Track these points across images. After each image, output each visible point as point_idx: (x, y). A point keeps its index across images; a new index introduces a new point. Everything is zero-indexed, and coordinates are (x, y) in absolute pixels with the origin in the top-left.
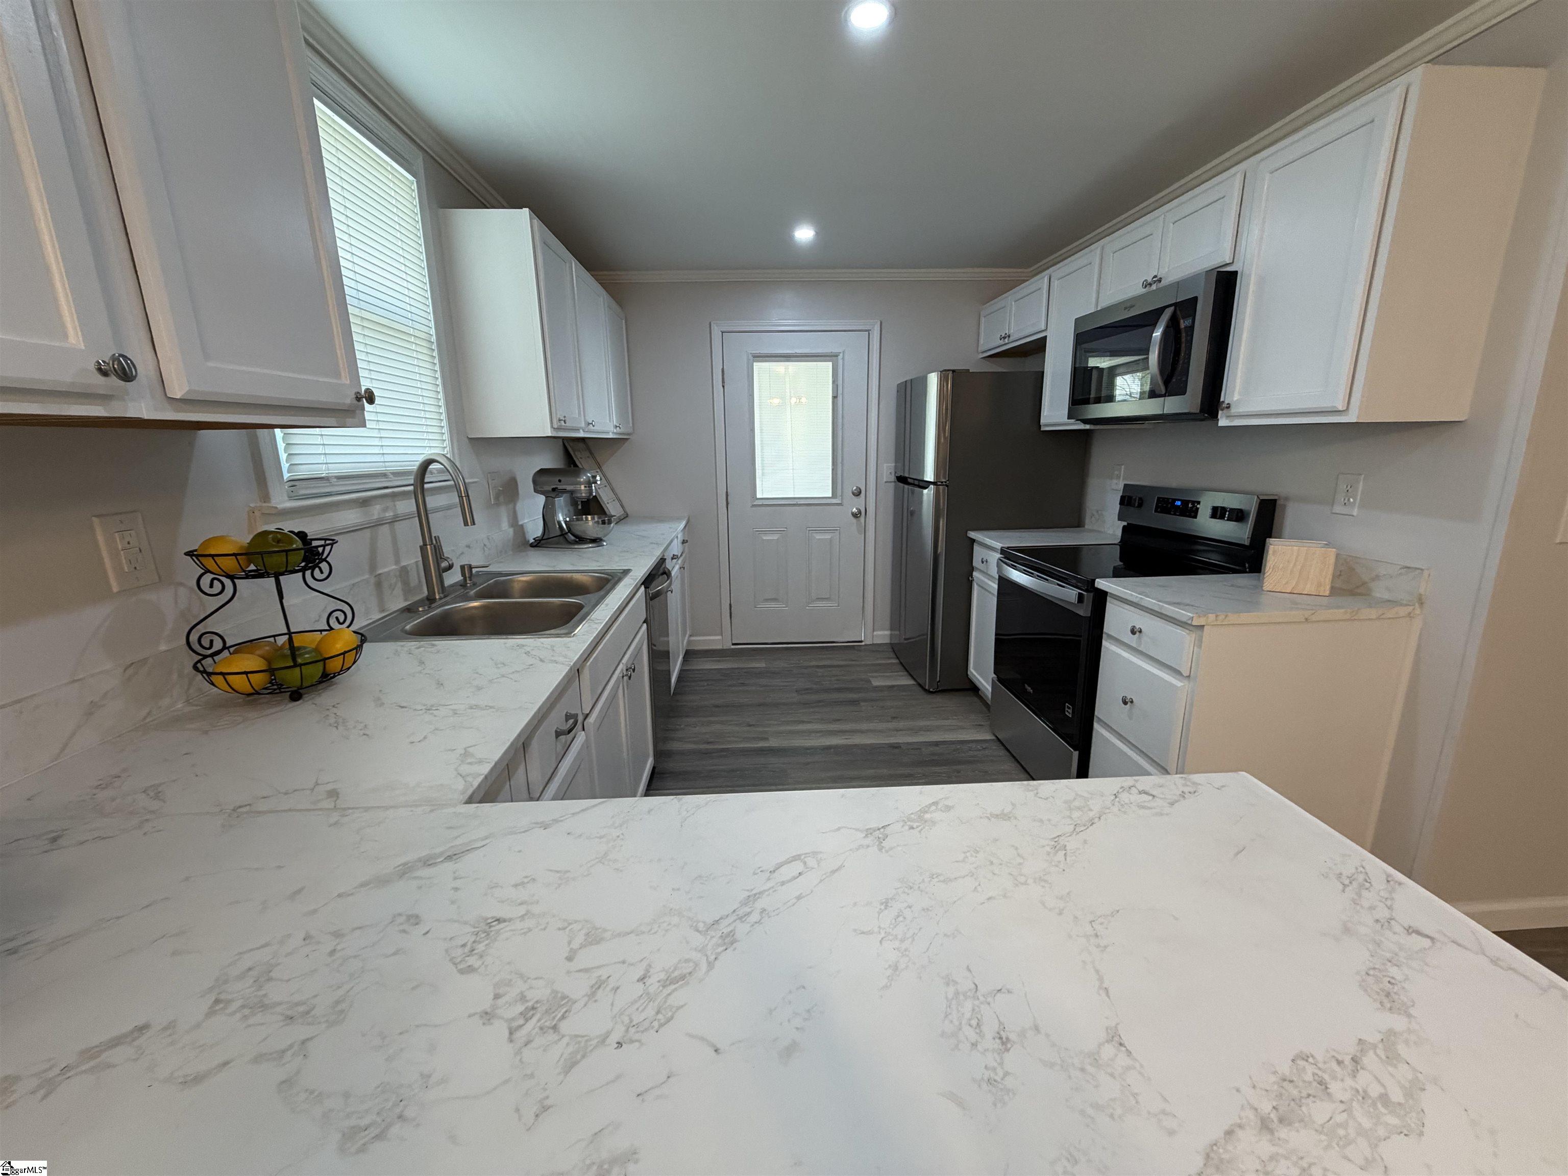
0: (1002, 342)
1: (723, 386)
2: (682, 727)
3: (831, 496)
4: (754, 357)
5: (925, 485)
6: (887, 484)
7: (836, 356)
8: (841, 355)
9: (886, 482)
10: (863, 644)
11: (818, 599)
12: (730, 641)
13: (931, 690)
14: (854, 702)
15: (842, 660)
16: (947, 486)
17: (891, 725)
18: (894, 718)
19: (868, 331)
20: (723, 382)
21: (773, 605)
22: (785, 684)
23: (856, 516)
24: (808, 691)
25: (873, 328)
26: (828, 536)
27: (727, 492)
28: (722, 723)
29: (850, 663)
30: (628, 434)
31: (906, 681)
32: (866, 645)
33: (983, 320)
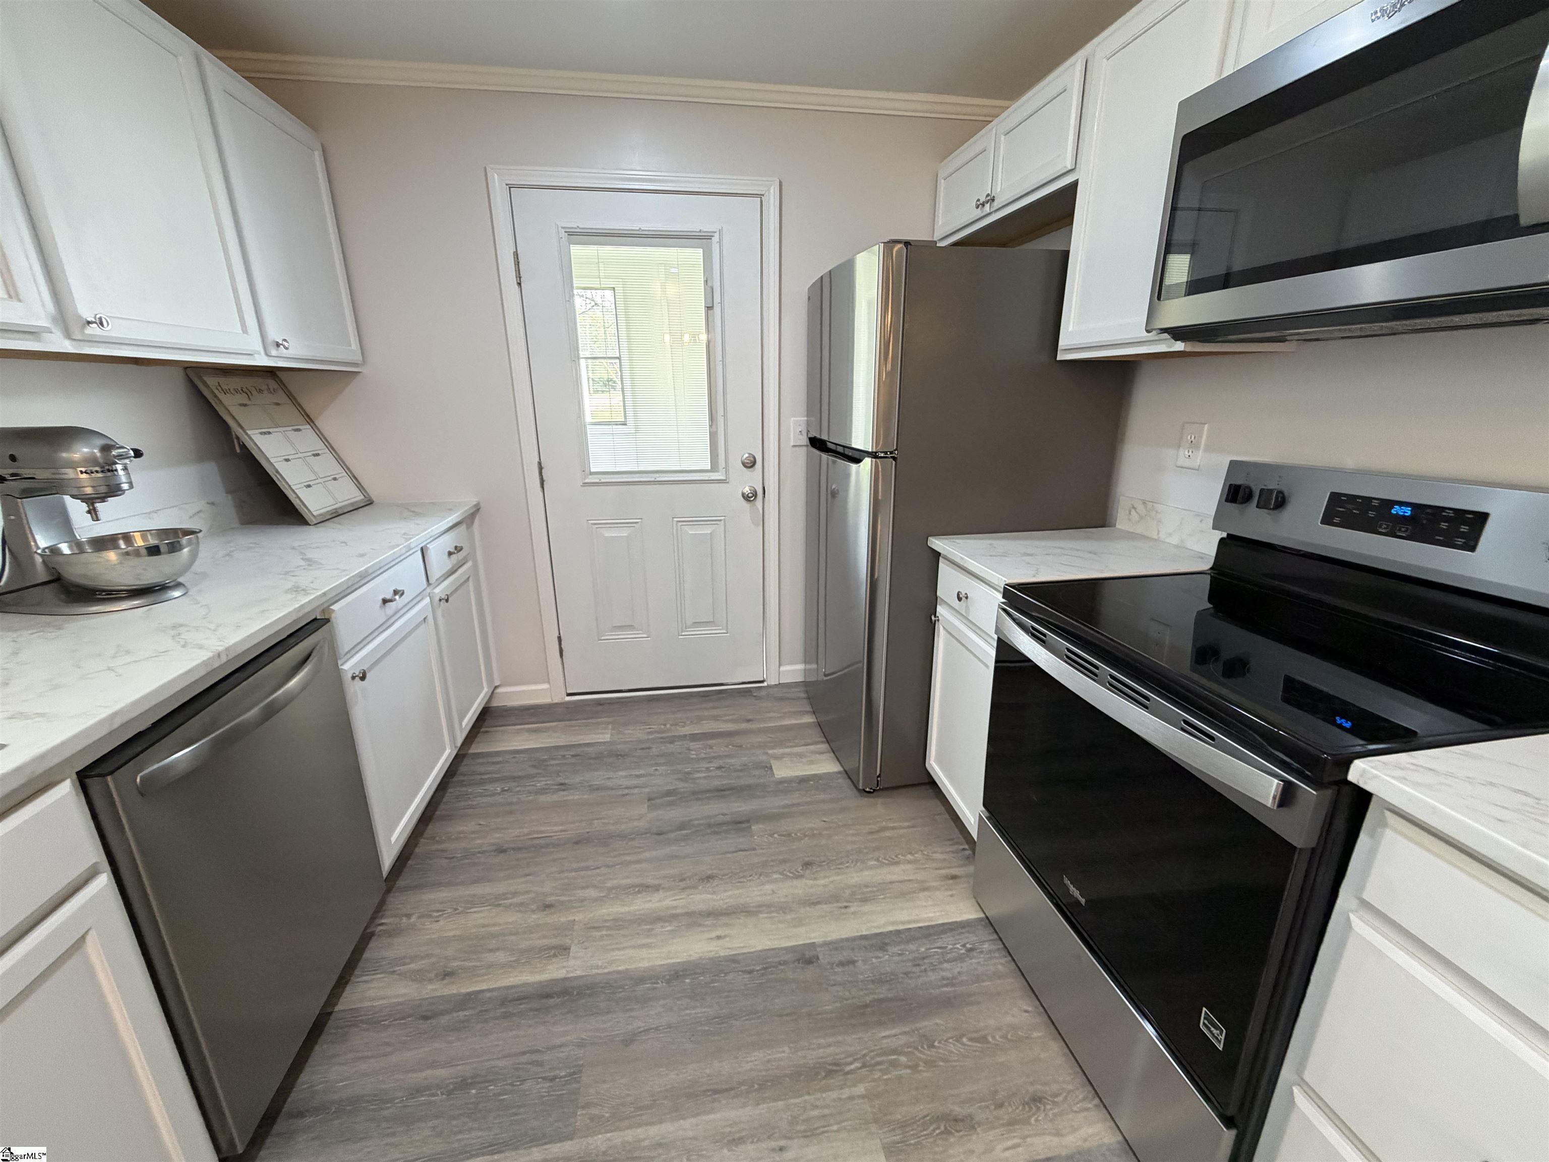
0: (979, 213)
1: (519, 284)
2: (413, 919)
3: (709, 468)
4: (570, 234)
5: (855, 457)
6: (797, 448)
7: (709, 237)
8: (717, 235)
9: (794, 446)
10: (765, 684)
11: (696, 624)
12: (563, 689)
13: (868, 790)
14: (741, 824)
15: (732, 721)
16: (894, 458)
17: (800, 887)
18: (807, 865)
19: (761, 196)
20: (519, 276)
21: (628, 634)
22: (635, 782)
23: (749, 498)
24: (672, 797)
25: (769, 190)
26: (707, 530)
27: (540, 463)
28: (495, 902)
29: (744, 726)
30: (355, 364)
31: (828, 766)
32: (769, 687)
33: (942, 184)
